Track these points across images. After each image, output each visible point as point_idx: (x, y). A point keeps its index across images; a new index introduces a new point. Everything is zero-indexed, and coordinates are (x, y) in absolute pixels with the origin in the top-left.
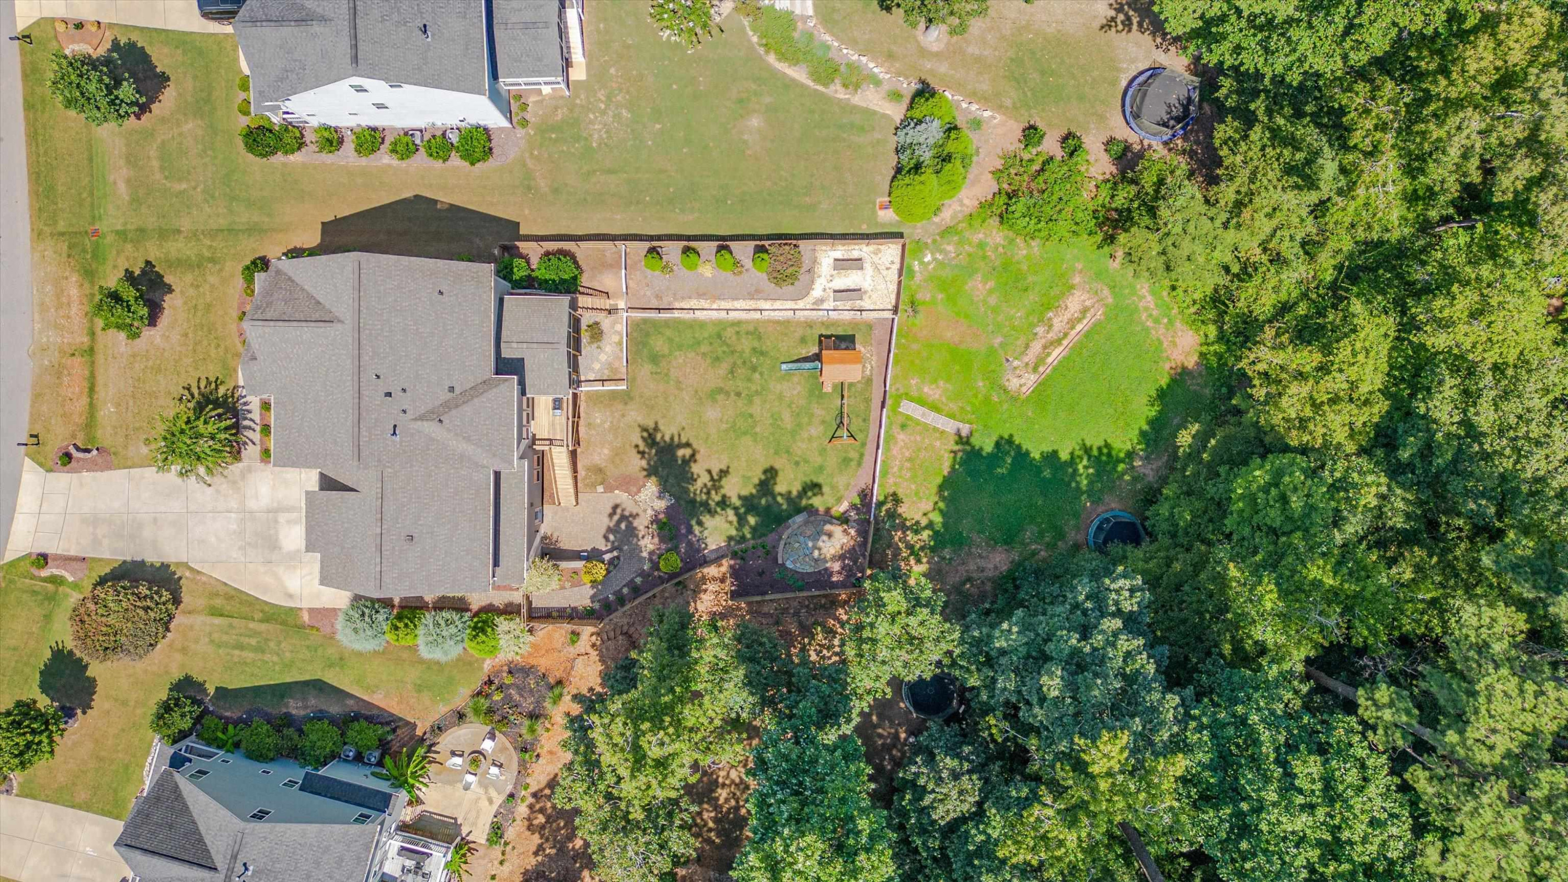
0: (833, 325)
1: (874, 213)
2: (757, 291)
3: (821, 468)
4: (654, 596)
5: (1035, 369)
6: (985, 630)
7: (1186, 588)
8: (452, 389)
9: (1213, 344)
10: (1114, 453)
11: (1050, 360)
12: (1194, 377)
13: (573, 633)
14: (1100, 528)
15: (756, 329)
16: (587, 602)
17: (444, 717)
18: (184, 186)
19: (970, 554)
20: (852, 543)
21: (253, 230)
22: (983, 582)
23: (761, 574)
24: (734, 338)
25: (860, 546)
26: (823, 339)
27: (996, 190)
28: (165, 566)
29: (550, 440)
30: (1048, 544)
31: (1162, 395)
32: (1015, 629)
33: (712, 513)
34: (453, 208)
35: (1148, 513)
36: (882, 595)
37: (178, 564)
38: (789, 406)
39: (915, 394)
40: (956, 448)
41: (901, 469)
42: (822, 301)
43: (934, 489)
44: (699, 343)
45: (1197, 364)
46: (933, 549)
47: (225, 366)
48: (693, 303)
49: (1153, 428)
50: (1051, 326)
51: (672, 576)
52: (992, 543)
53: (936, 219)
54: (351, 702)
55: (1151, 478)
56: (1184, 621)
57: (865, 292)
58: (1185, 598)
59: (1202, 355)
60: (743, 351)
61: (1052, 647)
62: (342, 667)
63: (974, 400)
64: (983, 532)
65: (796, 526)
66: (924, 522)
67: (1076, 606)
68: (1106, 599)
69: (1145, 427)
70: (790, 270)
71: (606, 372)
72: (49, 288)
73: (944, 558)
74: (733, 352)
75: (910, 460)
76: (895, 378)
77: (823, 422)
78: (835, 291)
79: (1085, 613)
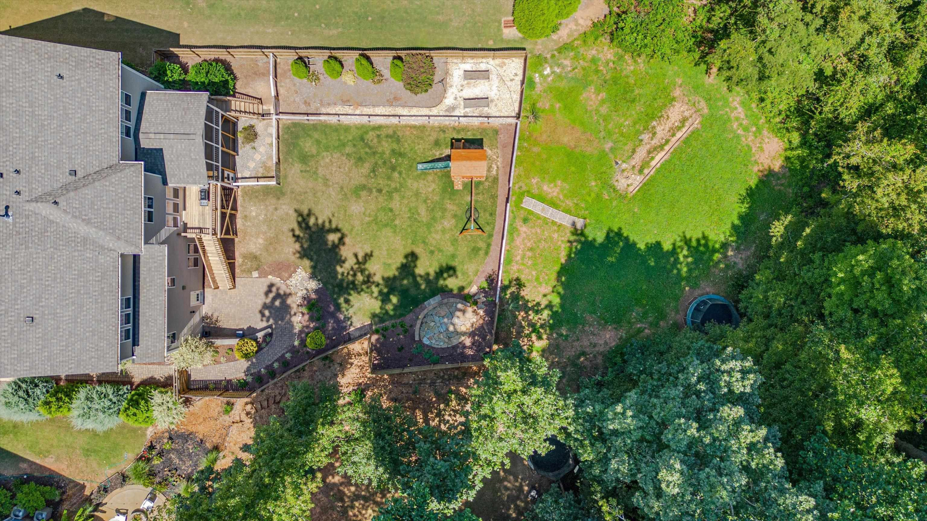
0: (463, 130)
1: (499, 29)
2: (396, 99)
3: (453, 256)
4: (303, 369)
5: (641, 171)
6: (598, 407)
7: (788, 366)
8: (74, 173)
9: (796, 148)
10: (710, 244)
11: (653, 163)
12: (779, 179)
13: (228, 403)
14: (697, 309)
15: (395, 132)
16: (241, 375)
17: (109, 480)
19: (583, 331)
20: (481, 322)
22: (595, 356)
23: (401, 349)
24: (375, 140)
25: (487, 324)
26: (455, 143)
27: (607, 12)
29: (200, 229)
30: (651, 324)
31: (751, 193)
32: (629, 413)
34: (118, 20)
35: (741, 296)
36: (499, 373)
38: (425, 201)
39: (535, 191)
40: (572, 238)
41: (523, 258)
42: (453, 108)
43: (554, 276)
44: (344, 145)
45: (782, 167)
46: (552, 327)
48: (339, 109)
49: (743, 223)
50: (654, 134)
51: (319, 352)
52: (604, 322)
53: (554, 37)
54: (24, 466)
55: (740, 266)
56: (786, 399)
57: (492, 101)
58: (787, 376)
59: (787, 159)
60: (383, 153)
61: (670, 436)
62: (16, 434)
63: (588, 198)
64: (595, 313)
65: (431, 307)
66: (544, 302)
67: (688, 387)
68: (717, 381)
69: (737, 222)
70: (423, 77)
71: (261, 170)
73: (562, 335)
74: (374, 153)
75: (531, 249)
76: (519, 176)
77: (455, 216)
78: (465, 99)
79: (698, 393)
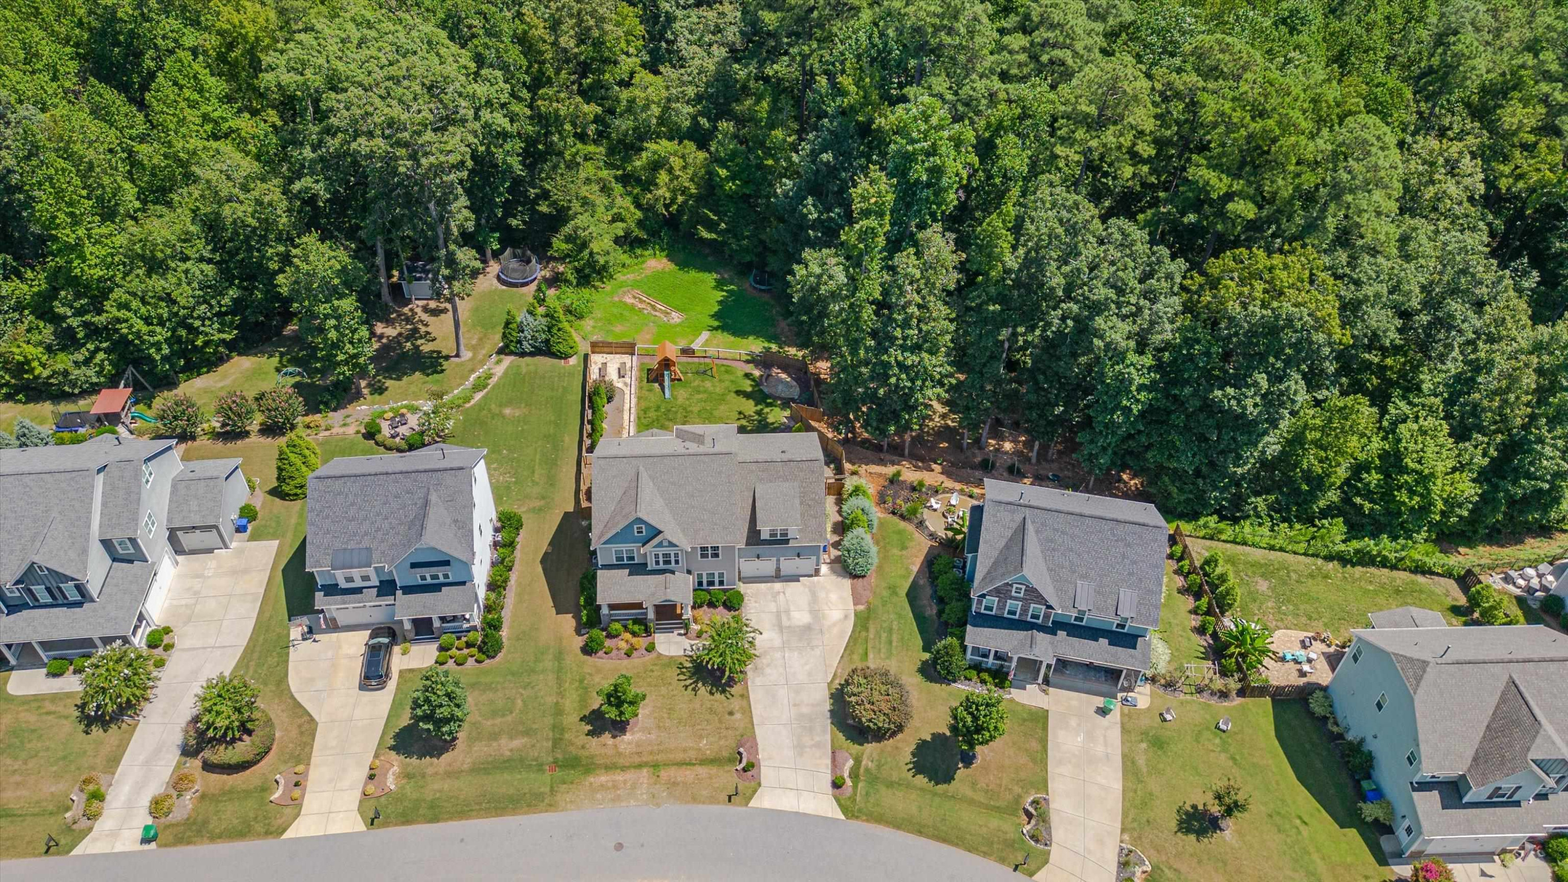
0: (641, 377)
1: (571, 366)
2: (618, 408)
15: (642, 410)
17: (922, 533)
18: (519, 702)
21: (559, 656)
24: (647, 420)
26: (650, 381)
28: (832, 696)
33: (766, 418)
34: (552, 544)
37: (829, 688)
38: (693, 395)
42: (625, 381)
47: (668, 665)
57: (621, 367)
60: (656, 415)
62: (895, 585)
66: (762, 345)
70: (605, 392)
72: (599, 796)
74: (656, 419)
